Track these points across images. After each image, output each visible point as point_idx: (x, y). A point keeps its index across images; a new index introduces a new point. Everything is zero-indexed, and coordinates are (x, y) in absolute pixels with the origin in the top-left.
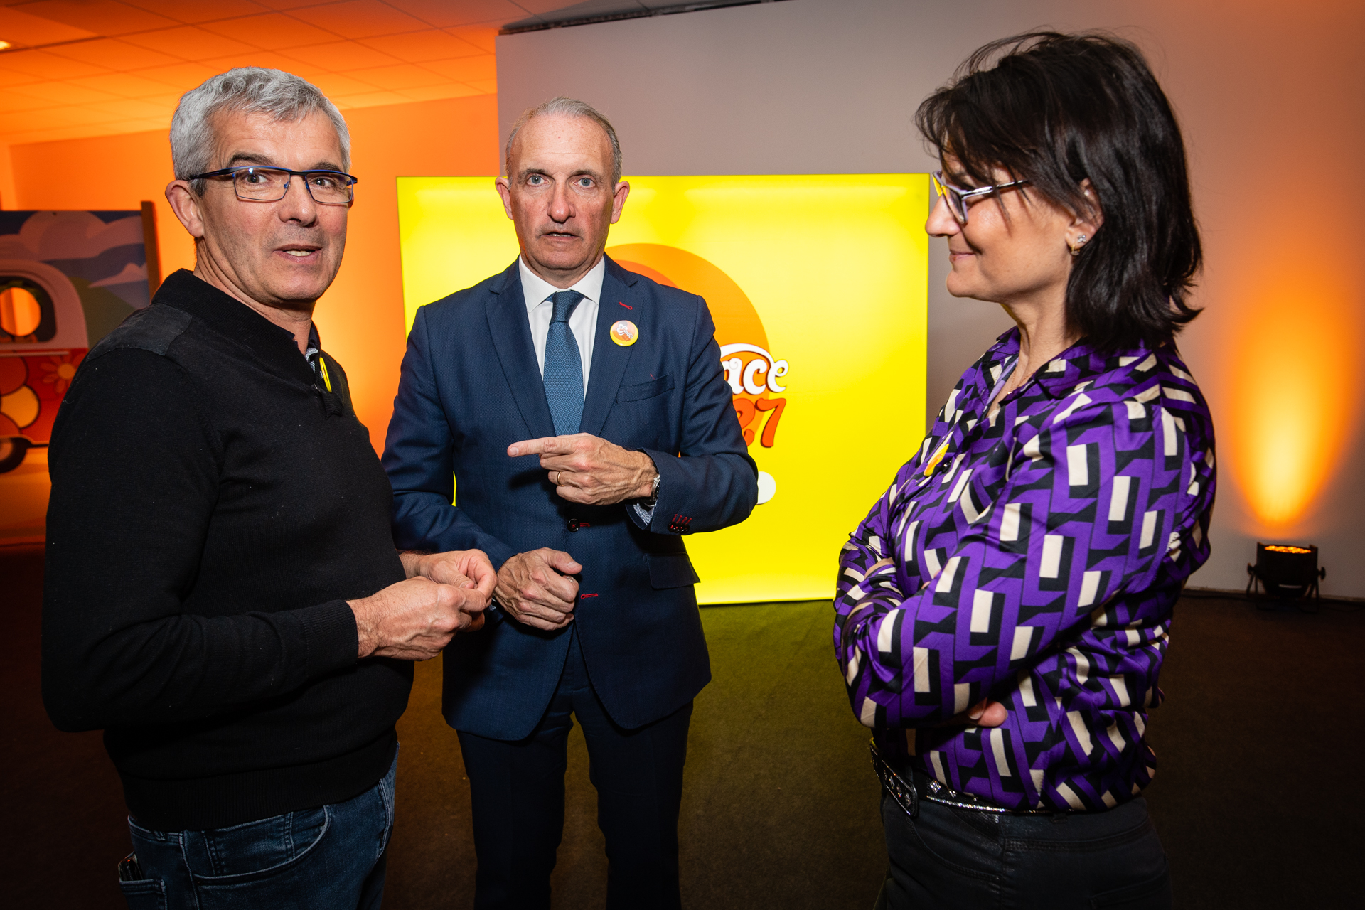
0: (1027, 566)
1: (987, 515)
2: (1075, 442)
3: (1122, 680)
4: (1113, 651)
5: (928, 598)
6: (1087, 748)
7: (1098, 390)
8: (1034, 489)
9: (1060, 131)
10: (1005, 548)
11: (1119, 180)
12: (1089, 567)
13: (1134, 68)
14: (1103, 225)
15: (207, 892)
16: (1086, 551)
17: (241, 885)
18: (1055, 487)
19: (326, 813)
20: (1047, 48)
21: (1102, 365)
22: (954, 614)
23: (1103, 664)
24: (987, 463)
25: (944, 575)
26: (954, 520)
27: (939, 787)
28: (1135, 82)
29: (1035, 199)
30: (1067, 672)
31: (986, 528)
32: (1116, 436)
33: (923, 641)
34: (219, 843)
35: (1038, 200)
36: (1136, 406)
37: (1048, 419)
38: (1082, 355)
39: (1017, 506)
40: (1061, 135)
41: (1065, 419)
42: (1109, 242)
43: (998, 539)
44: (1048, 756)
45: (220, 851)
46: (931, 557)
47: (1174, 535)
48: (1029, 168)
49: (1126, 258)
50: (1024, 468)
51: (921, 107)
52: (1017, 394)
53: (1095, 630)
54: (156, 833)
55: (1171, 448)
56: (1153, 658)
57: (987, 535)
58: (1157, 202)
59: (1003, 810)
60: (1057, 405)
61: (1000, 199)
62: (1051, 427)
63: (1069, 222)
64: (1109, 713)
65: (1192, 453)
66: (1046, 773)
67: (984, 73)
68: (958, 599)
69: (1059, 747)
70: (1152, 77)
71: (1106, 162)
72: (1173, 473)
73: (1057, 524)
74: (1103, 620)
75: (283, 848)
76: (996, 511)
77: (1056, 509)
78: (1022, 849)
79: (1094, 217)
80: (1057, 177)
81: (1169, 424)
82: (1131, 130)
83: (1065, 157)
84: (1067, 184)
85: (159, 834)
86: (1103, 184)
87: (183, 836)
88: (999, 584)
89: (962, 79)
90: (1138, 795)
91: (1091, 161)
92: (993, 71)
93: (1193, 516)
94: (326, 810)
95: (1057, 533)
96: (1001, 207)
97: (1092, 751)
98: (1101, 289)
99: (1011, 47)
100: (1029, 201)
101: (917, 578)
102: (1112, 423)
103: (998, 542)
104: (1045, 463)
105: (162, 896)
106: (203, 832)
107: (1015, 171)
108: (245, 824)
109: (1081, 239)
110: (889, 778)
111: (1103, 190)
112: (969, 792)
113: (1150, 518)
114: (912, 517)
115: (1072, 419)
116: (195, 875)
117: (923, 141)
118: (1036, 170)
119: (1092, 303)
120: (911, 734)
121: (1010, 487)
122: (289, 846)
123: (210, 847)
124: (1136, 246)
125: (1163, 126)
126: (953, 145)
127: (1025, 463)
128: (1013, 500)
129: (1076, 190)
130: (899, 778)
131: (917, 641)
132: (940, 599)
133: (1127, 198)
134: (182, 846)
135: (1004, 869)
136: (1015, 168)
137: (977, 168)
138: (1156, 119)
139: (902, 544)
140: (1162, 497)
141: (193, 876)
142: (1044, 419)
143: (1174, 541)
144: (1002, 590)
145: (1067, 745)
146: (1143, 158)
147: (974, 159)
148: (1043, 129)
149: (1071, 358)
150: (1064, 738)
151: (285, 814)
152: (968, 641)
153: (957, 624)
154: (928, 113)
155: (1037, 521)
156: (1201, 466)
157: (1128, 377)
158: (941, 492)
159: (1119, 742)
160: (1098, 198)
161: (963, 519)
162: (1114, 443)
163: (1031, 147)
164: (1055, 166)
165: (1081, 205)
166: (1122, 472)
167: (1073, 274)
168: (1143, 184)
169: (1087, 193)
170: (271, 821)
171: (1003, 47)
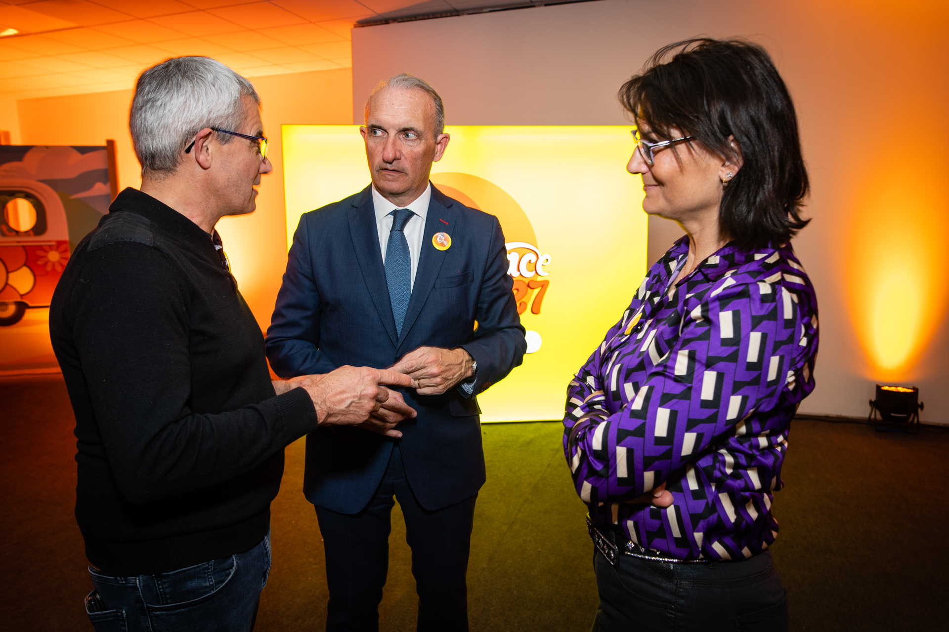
0: (693, 392)
1: (666, 358)
2: (725, 309)
3: (756, 471)
4: (750, 452)
5: (626, 414)
6: (732, 518)
7: (739, 276)
8: (697, 340)
9: (714, 103)
10: (678, 380)
11: (753, 136)
12: (734, 393)
13: (762, 62)
14: (743, 166)
15: (157, 616)
16: (732, 382)
17: (180, 610)
18: (712, 340)
19: (234, 560)
20: (705, 49)
21: (743, 259)
22: (644, 424)
23: (743, 461)
24: (667, 325)
25: (637, 398)
26: (644, 362)
27: (633, 545)
28: (762, 71)
29: (699, 149)
30: (719, 466)
31: (666, 367)
32: (751, 304)
33: (623, 442)
34: (165, 583)
35: (700, 149)
36: (765, 285)
37: (707, 295)
38: (730, 253)
39: (686, 352)
40: (714, 107)
41: (718, 294)
42: (747, 177)
43: (673, 374)
44: (706, 523)
45: (166, 588)
46: (628, 388)
47: (791, 373)
48: (695, 128)
49: (759, 187)
50: (691, 327)
51: (621, 88)
52: (687, 279)
53: (738, 437)
54: (118, 578)
55: (788, 314)
56: (777, 457)
57: (666, 372)
58: (778, 151)
59: (676, 560)
60: (713, 285)
61: (675, 149)
62: (709, 299)
63: (721, 164)
64: (747, 494)
65: (802, 318)
66: (704, 534)
67: (663, 66)
68: (646, 415)
69: (713, 517)
70: (774, 68)
71: (745, 124)
72: (789, 331)
73: (712, 364)
74: (743, 430)
75: (208, 584)
76: (672, 355)
77: (712, 354)
78: (689, 586)
79: (738, 160)
80: (712, 134)
81: (787, 297)
82: (760, 103)
83: (717, 121)
84: (719, 139)
85: (121, 579)
86: (743, 139)
87: (139, 579)
88: (674, 404)
89: (649, 69)
90: (767, 549)
91: (735, 123)
92: (669, 64)
93: (803, 360)
94: (234, 558)
95: (713, 370)
96: (676, 154)
97: (736, 520)
98: (742, 208)
99: (681, 48)
100: (694, 150)
101: (619, 403)
102: (749, 296)
103: (673, 376)
104: (704, 323)
105: (123, 620)
106: (154, 575)
107: (685, 130)
108: (182, 569)
109: (729, 175)
110: (599, 540)
111: (743, 142)
112: (653, 548)
113: (775, 361)
114: (617, 362)
115: (723, 294)
116: (148, 605)
117: (624, 111)
118: (698, 130)
119: (736, 217)
120: (615, 508)
121: (682, 340)
122: (211, 583)
123: (159, 585)
124: (765, 179)
125: (781, 100)
126: (643, 113)
127: (692, 324)
128: (683, 348)
129: (725, 142)
130: (606, 540)
131: (619, 442)
132: (634, 413)
133: (758, 148)
134: (138, 586)
135: (677, 600)
136: (685, 128)
137: (659, 128)
138: (777, 96)
139: (609, 379)
140: (783, 347)
141: (147, 606)
142: (705, 294)
143: (790, 376)
144: (676, 408)
145: (719, 516)
146: (768, 121)
147: (658, 122)
148: (703, 102)
149: (722, 255)
150: (717, 511)
151: (209, 562)
152: (653, 442)
153: (646, 431)
154: (626, 92)
155: (699, 362)
156: (808, 326)
157: (760, 267)
158: (636, 345)
159: (753, 514)
160: (740, 148)
161: (651, 362)
162: (751, 310)
163: (695, 115)
164: (711, 127)
165: (729, 153)
166: (756, 329)
167: (724, 198)
168: (769, 138)
169: (732, 145)
170: (200, 566)
171: (675, 49)
